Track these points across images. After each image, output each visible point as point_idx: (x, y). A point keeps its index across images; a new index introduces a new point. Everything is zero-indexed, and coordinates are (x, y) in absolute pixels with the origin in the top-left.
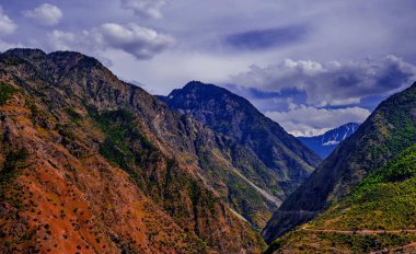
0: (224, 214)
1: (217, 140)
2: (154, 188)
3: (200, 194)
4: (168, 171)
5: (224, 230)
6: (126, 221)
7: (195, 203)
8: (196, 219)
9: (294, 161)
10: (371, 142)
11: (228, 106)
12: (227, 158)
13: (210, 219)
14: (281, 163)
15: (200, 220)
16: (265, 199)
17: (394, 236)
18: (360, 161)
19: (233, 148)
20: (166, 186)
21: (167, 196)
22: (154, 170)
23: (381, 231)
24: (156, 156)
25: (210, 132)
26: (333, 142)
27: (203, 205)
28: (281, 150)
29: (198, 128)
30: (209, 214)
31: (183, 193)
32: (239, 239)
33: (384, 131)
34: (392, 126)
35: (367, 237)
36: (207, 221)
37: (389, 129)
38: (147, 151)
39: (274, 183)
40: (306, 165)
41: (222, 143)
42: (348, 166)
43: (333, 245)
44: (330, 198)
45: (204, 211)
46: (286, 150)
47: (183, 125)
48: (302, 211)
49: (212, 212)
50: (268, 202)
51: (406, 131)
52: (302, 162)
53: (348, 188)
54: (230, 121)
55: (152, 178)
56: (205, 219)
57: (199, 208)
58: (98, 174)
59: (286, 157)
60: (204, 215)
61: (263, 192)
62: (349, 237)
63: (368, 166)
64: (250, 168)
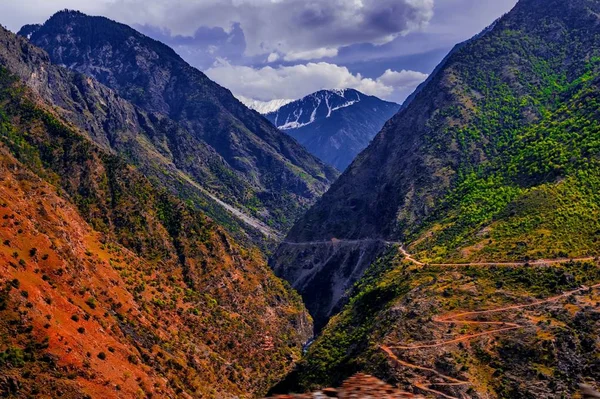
0: (228, 251)
1: (141, 120)
2: (93, 208)
3: (179, 216)
4: (111, 176)
5: (235, 277)
6: (91, 268)
7: (173, 233)
8: (182, 259)
9: (270, 157)
10: (451, 122)
11: (140, 59)
12: (163, 152)
13: (208, 260)
14: (247, 160)
15: (191, 263)
16: (242, 224)
17: (586, 267)
18: (441, 152)
19: (172, 135)
20: (114, 204)
21: (119, 222)
22: (84, 175)
23: (564, 261)
24: (80, 149)
25: (127, 105)
26: (294, 125)
27: (190, 236)
28: (244, 138)
29: (106, 99)
30: (205, 251)
31: (150, 216)
32: (261, 292)
33: (467, 101)
34: (479, 96)
35: (549, 270)
36: (204, 264)
37: (474, 99)
38: (61, 141)
39: (250, 195)
40: (288, 163)
41: (150, 126)
42: (419, 161)
43: (500, 285)
44: (401, 215)
45: (194, 246)
46: (254, 138)
47: (79, 94)
48: (335, 241)
49: (209, 246)
50: (249, 229)
51: (503, 103)
52: (281, 157)
53: (430, 198)
54: (146, 86)
55: (85, 191)
56: (198, 259)
57: (183, 240)
58: (16, 184)
59: (254, 151)
60: (196, 253)
61: (236, 211)
62: (521, 272)
63: (454, 161)
64: (205, 169)
